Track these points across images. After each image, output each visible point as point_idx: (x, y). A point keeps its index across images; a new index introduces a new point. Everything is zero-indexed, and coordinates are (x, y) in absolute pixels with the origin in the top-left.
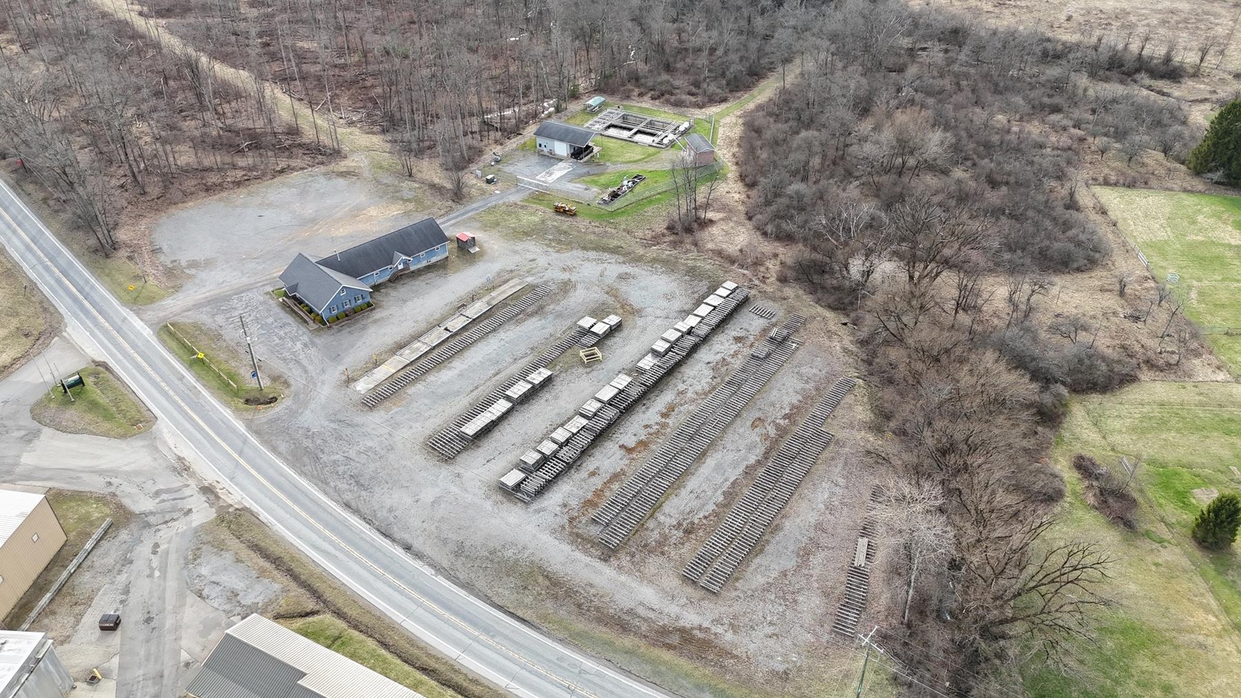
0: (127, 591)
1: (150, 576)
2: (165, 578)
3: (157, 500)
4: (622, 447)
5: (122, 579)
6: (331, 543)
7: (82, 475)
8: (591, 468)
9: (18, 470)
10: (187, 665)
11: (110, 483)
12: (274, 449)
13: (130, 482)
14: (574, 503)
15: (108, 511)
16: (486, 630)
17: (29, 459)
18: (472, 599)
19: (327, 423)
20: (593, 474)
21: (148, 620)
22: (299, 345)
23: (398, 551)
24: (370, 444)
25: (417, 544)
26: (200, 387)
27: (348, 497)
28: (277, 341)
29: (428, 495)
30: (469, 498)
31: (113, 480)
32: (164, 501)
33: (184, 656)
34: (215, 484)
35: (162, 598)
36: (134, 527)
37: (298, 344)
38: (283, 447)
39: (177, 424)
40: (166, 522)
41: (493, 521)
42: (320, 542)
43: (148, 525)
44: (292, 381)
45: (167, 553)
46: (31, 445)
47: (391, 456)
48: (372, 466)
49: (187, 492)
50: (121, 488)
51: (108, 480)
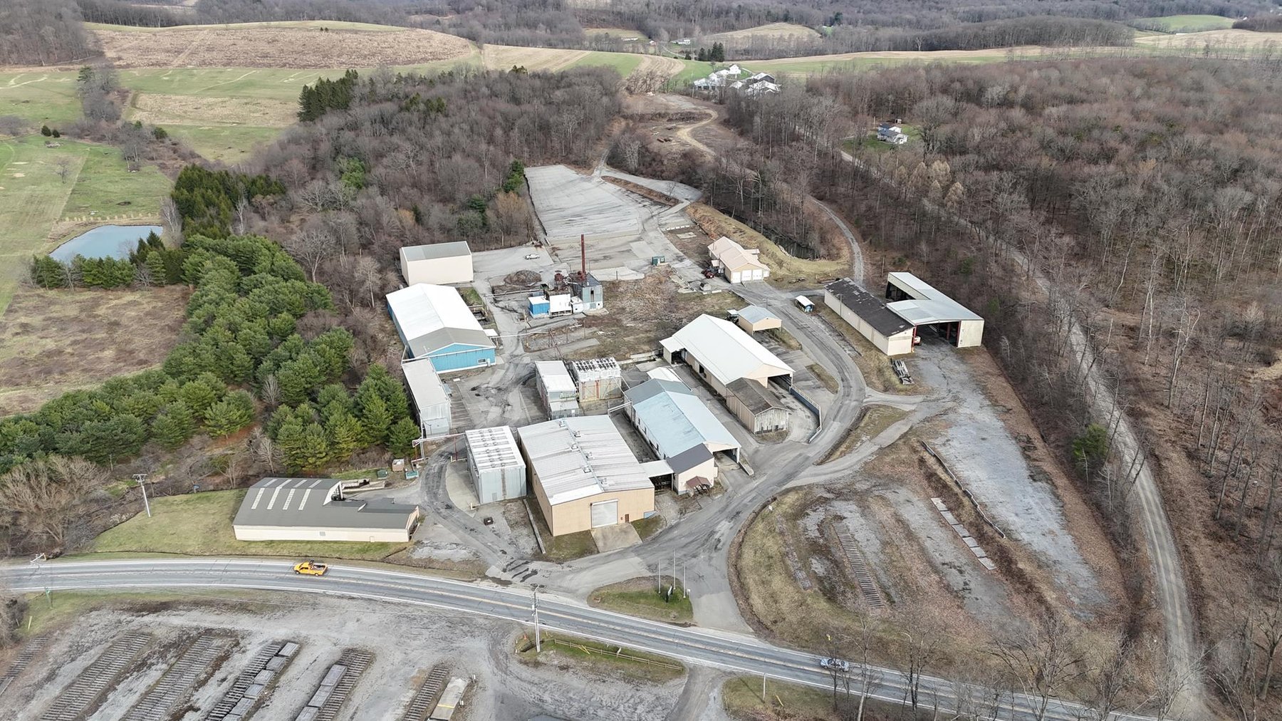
0: (498, 535)
1: (492, 542)
2: (482, 544)
3: (530, 570)
4: (197, 710)
5: (505, 538)
6: (400, 584)
7: (591, 565)
8: (225, 684)
9: (633, 554)
11: (569, 567)
12: (486, 618)
13: (559, 572)
14: (237, 656)
15: (553, 556)
16: (282, 579)
17: (636, 559)
18: (297, 589)
19: (462, 645)
20: (224, 680)
21: (472, 530)
22: (546, 697)
23: (355, 595)
24: (417, 642)
25: (345, 602)
26: (588, 636)
27: (408, 609)
28: (571, 695)
29: (352, 626)
30: (320, 632)
32: (526, 570)
34: (504, 587)
35: (474, 537)
36: (528, 556)
37: (550, 700)
38: (481, 621)
39: (571, 607)
40: (512, 563)
41: (297, 626)
42: (409, 582)
43: (520, 559)
44: (523, 667)
45: (494, 552)
46: (645, 565)
47: (394, 639)
48: (404, 627)
49: (518, 579)
50: (560, 567)
51: (573, 568)
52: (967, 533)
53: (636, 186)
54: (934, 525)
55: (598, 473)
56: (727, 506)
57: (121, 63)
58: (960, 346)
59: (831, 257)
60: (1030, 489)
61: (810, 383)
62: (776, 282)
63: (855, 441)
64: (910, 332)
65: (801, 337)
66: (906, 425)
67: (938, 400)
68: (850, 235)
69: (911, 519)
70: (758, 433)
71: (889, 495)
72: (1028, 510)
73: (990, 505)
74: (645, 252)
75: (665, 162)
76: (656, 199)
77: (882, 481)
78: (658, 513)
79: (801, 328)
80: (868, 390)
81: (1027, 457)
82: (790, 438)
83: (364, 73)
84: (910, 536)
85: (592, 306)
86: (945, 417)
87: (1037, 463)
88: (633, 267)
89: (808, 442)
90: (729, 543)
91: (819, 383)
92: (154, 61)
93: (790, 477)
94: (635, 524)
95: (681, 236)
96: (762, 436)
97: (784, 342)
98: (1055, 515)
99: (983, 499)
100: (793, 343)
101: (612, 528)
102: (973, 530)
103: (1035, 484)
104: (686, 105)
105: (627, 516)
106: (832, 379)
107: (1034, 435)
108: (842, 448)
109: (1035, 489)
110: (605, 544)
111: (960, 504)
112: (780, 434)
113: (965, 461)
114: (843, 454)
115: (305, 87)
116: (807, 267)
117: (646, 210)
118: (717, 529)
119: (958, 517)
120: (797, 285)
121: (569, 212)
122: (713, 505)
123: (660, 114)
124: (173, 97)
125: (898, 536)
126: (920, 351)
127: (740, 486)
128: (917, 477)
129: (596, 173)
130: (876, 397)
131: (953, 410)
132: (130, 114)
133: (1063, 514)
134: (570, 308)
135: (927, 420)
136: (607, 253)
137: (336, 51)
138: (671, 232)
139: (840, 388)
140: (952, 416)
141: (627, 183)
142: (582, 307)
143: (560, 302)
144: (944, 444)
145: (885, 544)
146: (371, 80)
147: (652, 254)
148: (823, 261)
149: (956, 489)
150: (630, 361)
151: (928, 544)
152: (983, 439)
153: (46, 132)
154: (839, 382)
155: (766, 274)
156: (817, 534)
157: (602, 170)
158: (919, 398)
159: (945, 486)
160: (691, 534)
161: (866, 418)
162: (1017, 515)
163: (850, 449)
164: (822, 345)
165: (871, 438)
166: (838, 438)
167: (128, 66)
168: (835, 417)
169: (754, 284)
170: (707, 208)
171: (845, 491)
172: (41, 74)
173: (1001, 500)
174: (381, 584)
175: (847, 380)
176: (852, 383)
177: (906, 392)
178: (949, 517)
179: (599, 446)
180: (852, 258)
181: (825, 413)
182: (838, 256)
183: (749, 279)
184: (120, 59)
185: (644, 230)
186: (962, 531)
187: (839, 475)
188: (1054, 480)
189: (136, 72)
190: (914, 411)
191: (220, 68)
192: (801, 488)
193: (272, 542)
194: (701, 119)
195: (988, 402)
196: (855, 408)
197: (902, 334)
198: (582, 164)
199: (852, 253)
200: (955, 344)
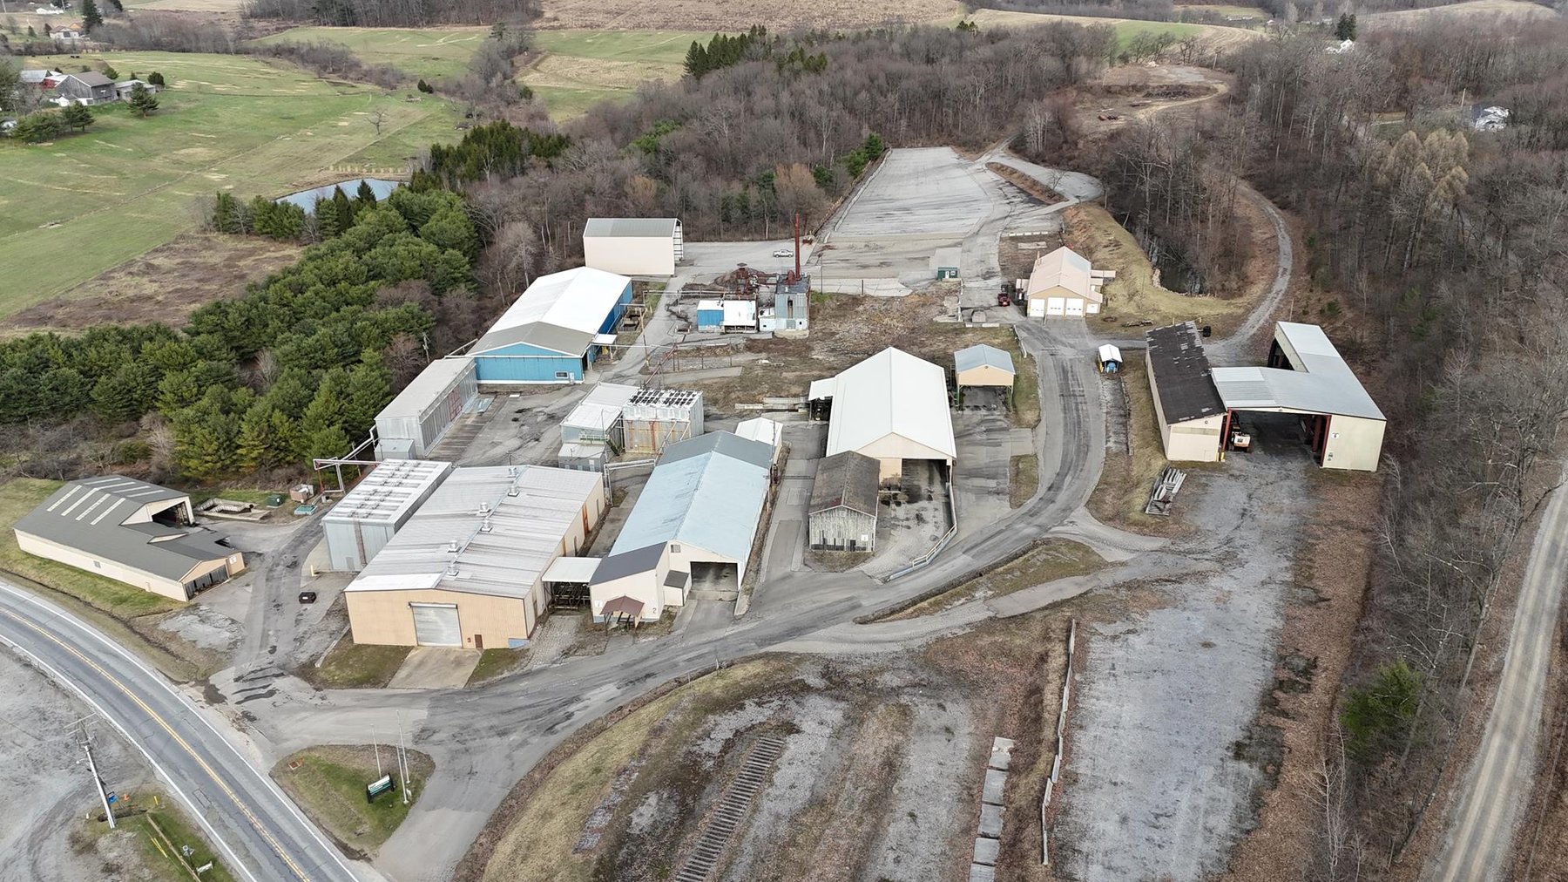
0: (298, 622)
1: (277, 631)
2: (264, 630)
3: (270, 688)
5: (302, 629)
6: (102, 663)
7: (354, 703)
9: (428, 703)
10: (247, 585)
11: (323, 699)
13: (301, 702)
15: (322, 674)
17: (420, 714)
19: (43, 781)
21: (278, 605)
23: (36, 660)
25: (13, 667)
26: (206, 825)
27: (61, 703)
31: (319, 702)
32: (264, 687)
33: (250, 589)
34: (206, 706)
35: (266, 618)
36: (294, 665)
39: (242, 767)
40: (261, 670)
42: (111, 662)
43: (279, 667)
44: (65, 847)
45: (261, 646)
46: (421, 727)
49: (239, 697)
50: (310, 696)
51: (324, 702)
52: (995, 829)
53: (1024, 177)
54: (949, 793)
55: (464, 557)
56: (646, 658)
57: (556, 24)
58: (1327, 464)
59: (1226, 293)
60: (1207, 773)
61: (992, 484)
62: (1104, 324)
63: (959, 595)
64: (1216, 422)
65: (1052, 411)
66: (1078, 585)
67: (1190, 552)
68: (1286, 263)
69: (915, 770)
70: (816, 547)
71: (924, 711)
72: (1159, 818)
73: (1084, 782)
74: (951, 259)
75: (1081, 145)
76: (1036, 195)
77: (936, 679)
78: (530, 644)
79: (1066, 394)
80: (1081, 511)
81: (1269, 702)
82: (864, 567)
83: (773, 29)
84: (878, 803)
85: (789, 325)
86: (1169, 587)
87: (1279, 721)
88: (905, 279)
89: (885, 581)
90: (581, 725)
91: (1006, 484)
92: (588, 23)
93: (795, 631)
94: (488, 651)
95: (1022, 245)
96: (822, 554)
97: (1016, 412)
98: (1212, 849)
99: (1083, 767)
100: (1029, 416)
101: (448, 651)
102: (1011, 827)
103: (1232, 766)
104: (1189, 76)
105: (479, 639)
106: (1034, 482)
107: (1332, 658)
108: (925, 604)
109: (1221, 779)
110: (409, 676)
111: (1030, 766)
112: (856, 556)
113: (1124, 680)
114: (921, 612)
115: (695, 43)
116: (1169, 306)
117: (1008, 208)
118: (589, 694)
119: (1011, 787)
120: (1130, 331)
121: (898, 204)
122: (624, 651)
123: (1134, 87)
124: (581, 60)
125: (855, 793)
126: (1238, 462)
127: (701, 630)
128: (1008, 690)
129: (985, 158)
130: (1084, 526)
131: (1201, 577)
132: (521, 76)
133: (1234, 852)
134: (753, 323)
135: (1129, 585)
136: (890, 259)
137: (784, 13)
138: (1012, 239)
139: (1030, 503)
140: (1187, 587)
141: (1013, 171)
142: (772, 323)
143: (738, 312)
144: (1114, 638)
145: (818, 803)
146: (777, 37)
147: (955, 263)
148: (1208, 299)
149: (1048, 733)
150: (760, 407)
151: (896, 829)
152: (1207, 645)
153: (425, 88)
154: (1042, 490)
155: (1094, 309)
156: (716, 750)
157: (999, 155)
158: (1158, 543)
159: (1038, 719)
160: (542, 693)
161: (1021, 559)
162: (1124, 820)
163: (938, 606)
164: (1076, 427)
165: (993, 596)
166: (943, 583)
167: (561, 27)
168: (972, 548)
169: (1064, 322)
170: (1096, 210)
171: (852, 681)
172: (472, 34)
173: (1120, 777)
174: (79, 655)
175: (1059, 488)
176: (1062, 497)
177: (1141, 527)
178: (995, 784)
179: (526, 517)
180: (1261, 299)
181: (963, 536)
182: (1239, 292)
183: (1060, 313)
184: (556, 19)
185: (977, 233)
186: (992, 821)
187: (875, 649)
188: (1288, 765)
189: (564, 34)
190: (1123, 564)
191: (653, 30)
192: (789, 654)
193: (51, 561)
194: (1198, 95)
195: (1288, 577)
196: (1028, 536)
197: (1198, 423)
198: (971, 145)
199: (1268, 290)
200: (1319, 460)
